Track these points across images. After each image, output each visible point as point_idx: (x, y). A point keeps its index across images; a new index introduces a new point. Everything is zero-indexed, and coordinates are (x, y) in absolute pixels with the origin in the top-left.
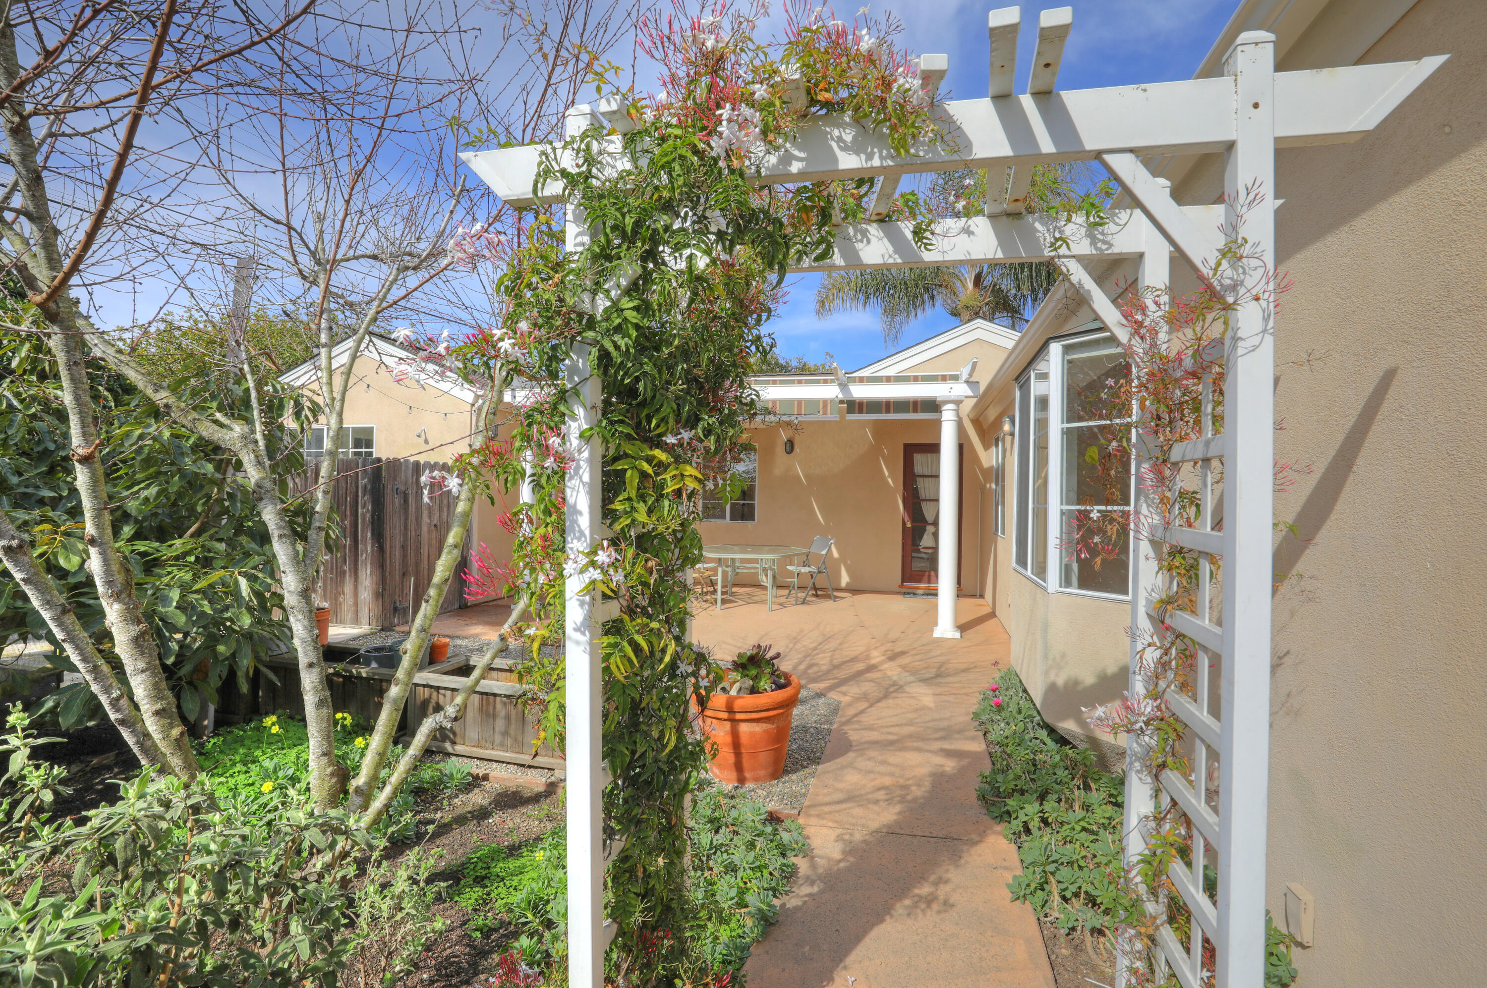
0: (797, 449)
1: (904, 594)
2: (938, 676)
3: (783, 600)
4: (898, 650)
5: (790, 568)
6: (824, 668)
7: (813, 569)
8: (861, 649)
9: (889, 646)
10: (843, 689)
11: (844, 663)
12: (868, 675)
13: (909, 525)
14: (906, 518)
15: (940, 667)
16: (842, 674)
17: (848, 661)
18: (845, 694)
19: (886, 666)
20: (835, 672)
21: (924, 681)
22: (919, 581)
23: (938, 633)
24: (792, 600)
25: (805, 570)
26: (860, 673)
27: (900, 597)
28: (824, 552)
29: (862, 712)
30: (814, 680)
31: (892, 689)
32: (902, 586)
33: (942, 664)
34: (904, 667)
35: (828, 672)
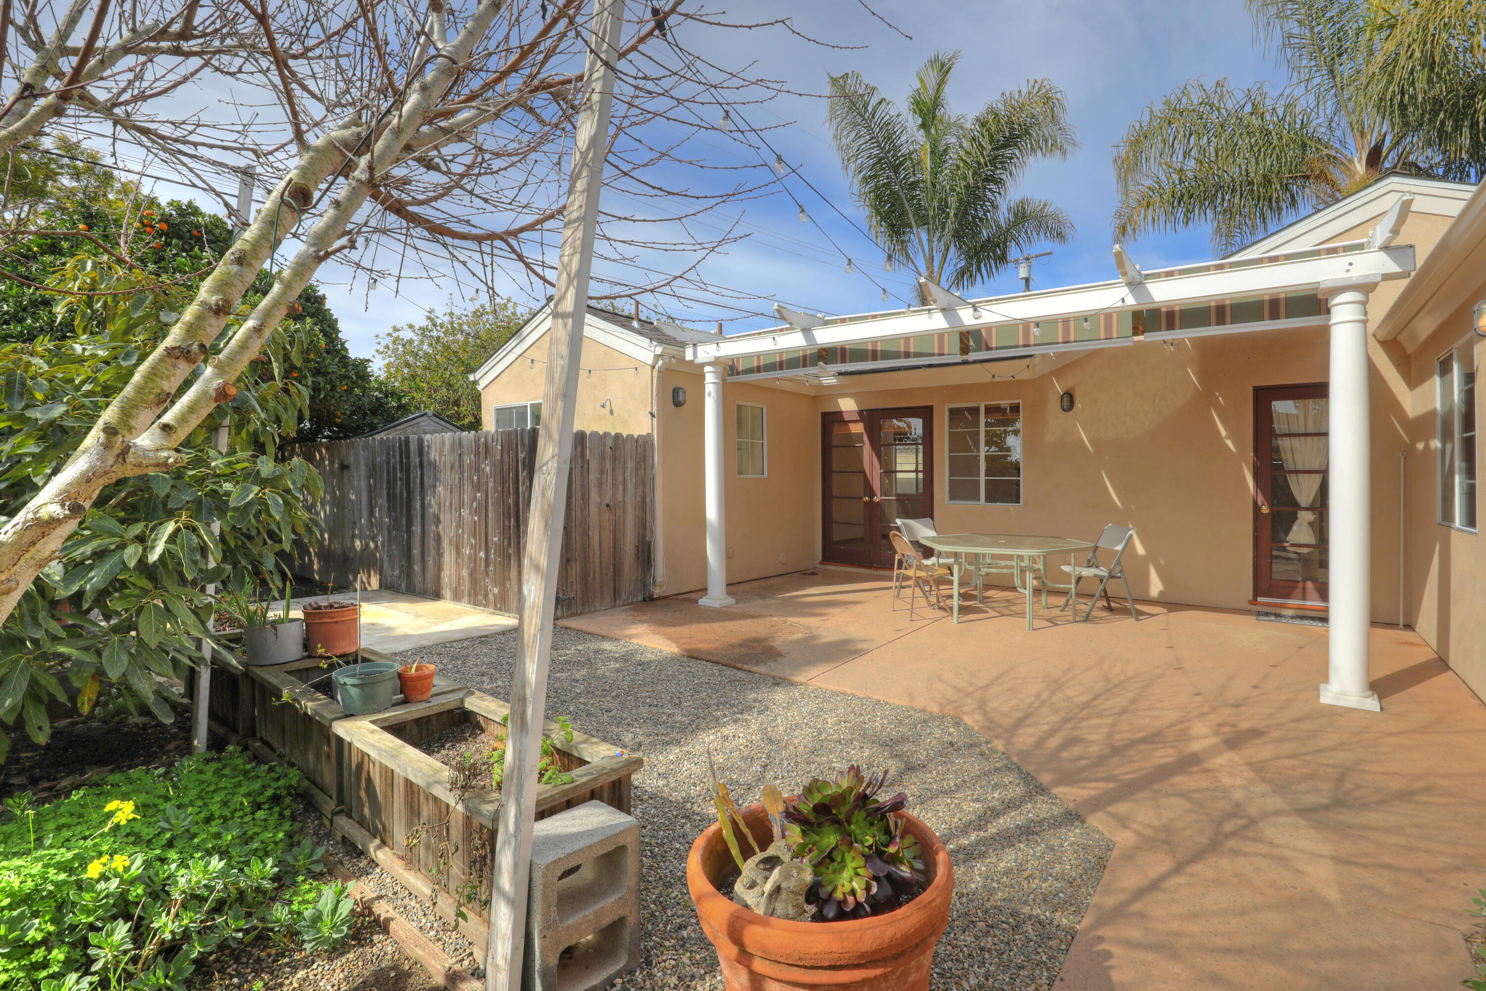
0: (1078, 405)
1: (1259, 614)
2: (1337, 803)
3: (1056, 612)
4: (1244, 725)
5: (1065, 568)
6: (1094, 750)
7: (1103, 572)
8: (1172, 715)
9: (1226, 714)
10: (1122, 808)
11: (1133, 743)
12: (1182, 781)
13: (1265, 509)
14: (1260, 499)
15: (1341, 779)
16: (1125, 770)
17: (1143, 740)
18: (1122, 822)
19: (1220, 760)
20: (1114, 761)
21: (1304, 811)
22: (1288, 596)
23: (1329, 696)
24: (1069, 613)
25: (1086, 572)
26: (1163, 773)
27: (1251, 619)
28: (1119, 548)
29: (1155, 886)
30: (1068, 778)
31: (1229, 827)
32: (1254, 601)
33: (1344, 773)
34: (1258, 768)
35: (1101, 760)
